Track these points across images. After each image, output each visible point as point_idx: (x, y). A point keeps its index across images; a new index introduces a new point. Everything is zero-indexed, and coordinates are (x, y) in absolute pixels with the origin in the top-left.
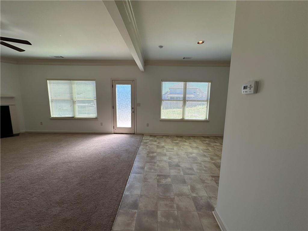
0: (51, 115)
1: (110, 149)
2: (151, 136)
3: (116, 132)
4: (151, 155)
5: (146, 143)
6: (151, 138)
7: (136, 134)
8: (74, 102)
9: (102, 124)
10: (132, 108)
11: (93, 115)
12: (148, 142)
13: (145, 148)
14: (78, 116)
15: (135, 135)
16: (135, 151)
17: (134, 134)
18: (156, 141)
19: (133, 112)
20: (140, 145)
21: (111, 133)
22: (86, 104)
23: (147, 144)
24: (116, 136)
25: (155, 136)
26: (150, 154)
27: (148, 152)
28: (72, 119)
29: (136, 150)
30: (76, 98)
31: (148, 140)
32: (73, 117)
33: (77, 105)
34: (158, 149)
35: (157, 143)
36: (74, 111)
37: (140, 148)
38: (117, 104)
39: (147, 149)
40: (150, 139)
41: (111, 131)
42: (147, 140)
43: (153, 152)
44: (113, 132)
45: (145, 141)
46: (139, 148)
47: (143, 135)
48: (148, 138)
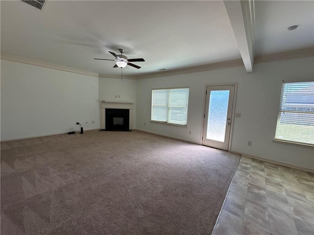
0: (152, 119)
1: (197, 163)
2: (254, 160)
3: (204, 143)
4: (256, 191)
5: (246, 168)
6: (254, 164)
7: (230, 152)
8: (168, 109)
9: (190, 133)
10: (228, 119)
11: (184, 122)
12: (250, 168)
13: (245, 176)
14: (171, 121)
15: (228, 153)
16: (229, 177)
17: (227, 151)
18: (263, 170)
19: (229, 124)
20: (236, 169)
21: (199, 144)
22: (178, 111)
23: (248, 171)
24: (205, 149)
25: (261, 162)
26: (253, 189)
27: (249, 184)
28: (166, 123)
29: (230, 174)
30: (171, 105)
31: (249, 164)
32: (166, 122)
33: (170, 111)
34: (268, 185)
35: (266, 174)
36: (167, 117)
37: (236, 174)
38: (209, 113)
39: (247, 179)
40: (252, 164)
41: (199, 142)
42: (247, 164)
43: (259, 188)
44: (201, 144)
45: (244, 165)
46: (234, 173)
47: (241, 155)
48: (249, 161)
